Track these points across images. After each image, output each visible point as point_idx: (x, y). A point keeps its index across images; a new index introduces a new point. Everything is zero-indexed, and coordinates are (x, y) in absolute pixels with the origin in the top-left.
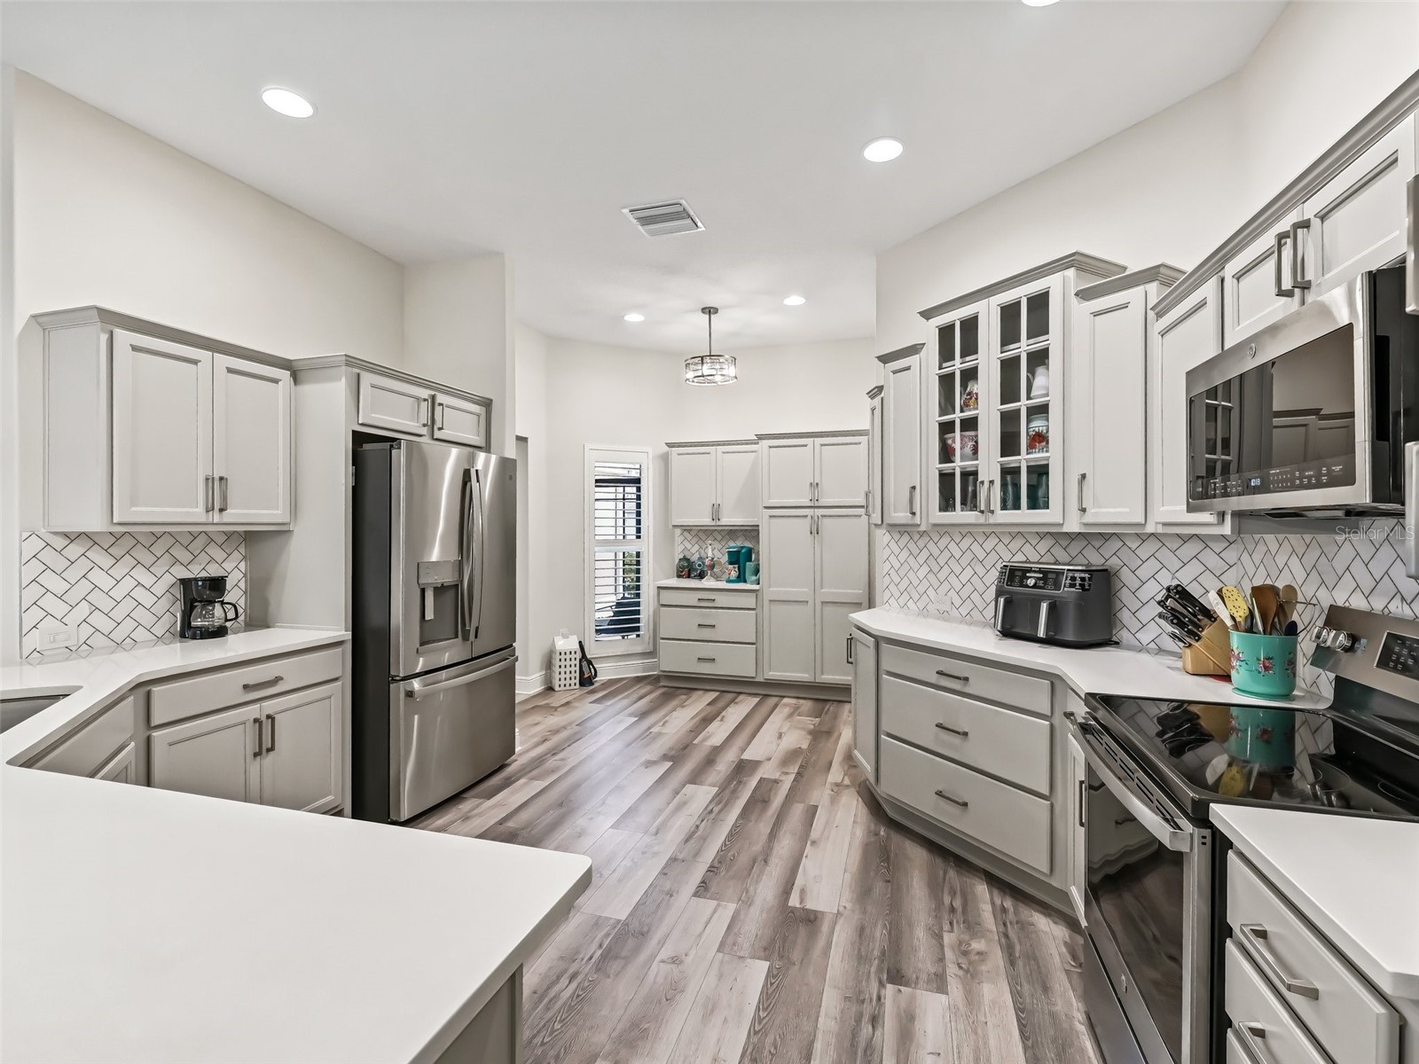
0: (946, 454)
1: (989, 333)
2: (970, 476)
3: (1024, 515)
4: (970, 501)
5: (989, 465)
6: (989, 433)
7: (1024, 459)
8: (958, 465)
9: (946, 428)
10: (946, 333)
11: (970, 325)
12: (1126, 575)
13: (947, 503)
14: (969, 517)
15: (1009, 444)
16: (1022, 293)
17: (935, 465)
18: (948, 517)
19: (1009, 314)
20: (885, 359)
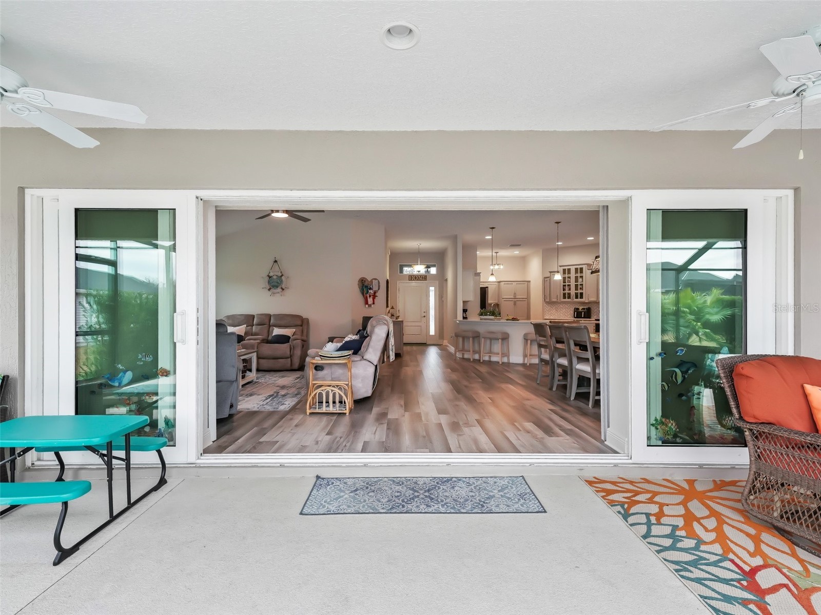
0: (564, 290)
1: (573, 271)
2: (569, 294)
3: (579, 300)
4: (569, 297)
5: (573, 292)
6: (573, 287)
7: (579, 291)
8: (567, 291)
9: (564, 286)
10: (564, 270)
11: (569, 270)
12: (592, 308)
13: (564, 297)
14: (569, 300)
15: (576, 289)
16: (579, 267)
17: (562, 292)
18: (565, 300)
19: (576, 269)
20: (550, 272)
